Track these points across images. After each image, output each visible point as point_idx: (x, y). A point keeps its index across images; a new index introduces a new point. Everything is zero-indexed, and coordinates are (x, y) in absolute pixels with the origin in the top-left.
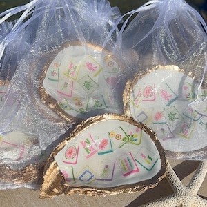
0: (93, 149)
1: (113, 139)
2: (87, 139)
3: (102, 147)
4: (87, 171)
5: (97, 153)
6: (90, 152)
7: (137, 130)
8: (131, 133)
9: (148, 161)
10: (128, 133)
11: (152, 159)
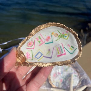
0: (43, 41)
1: (53, 36)
2: (39, 37)
3: (47, 40)
4: (39, 52)
5: (44, 43)
6: (41, 43)
7: (67, 32)
8: (63, 33)
9: (71, 49)
10: (62, 33)
11: (73, 48)
